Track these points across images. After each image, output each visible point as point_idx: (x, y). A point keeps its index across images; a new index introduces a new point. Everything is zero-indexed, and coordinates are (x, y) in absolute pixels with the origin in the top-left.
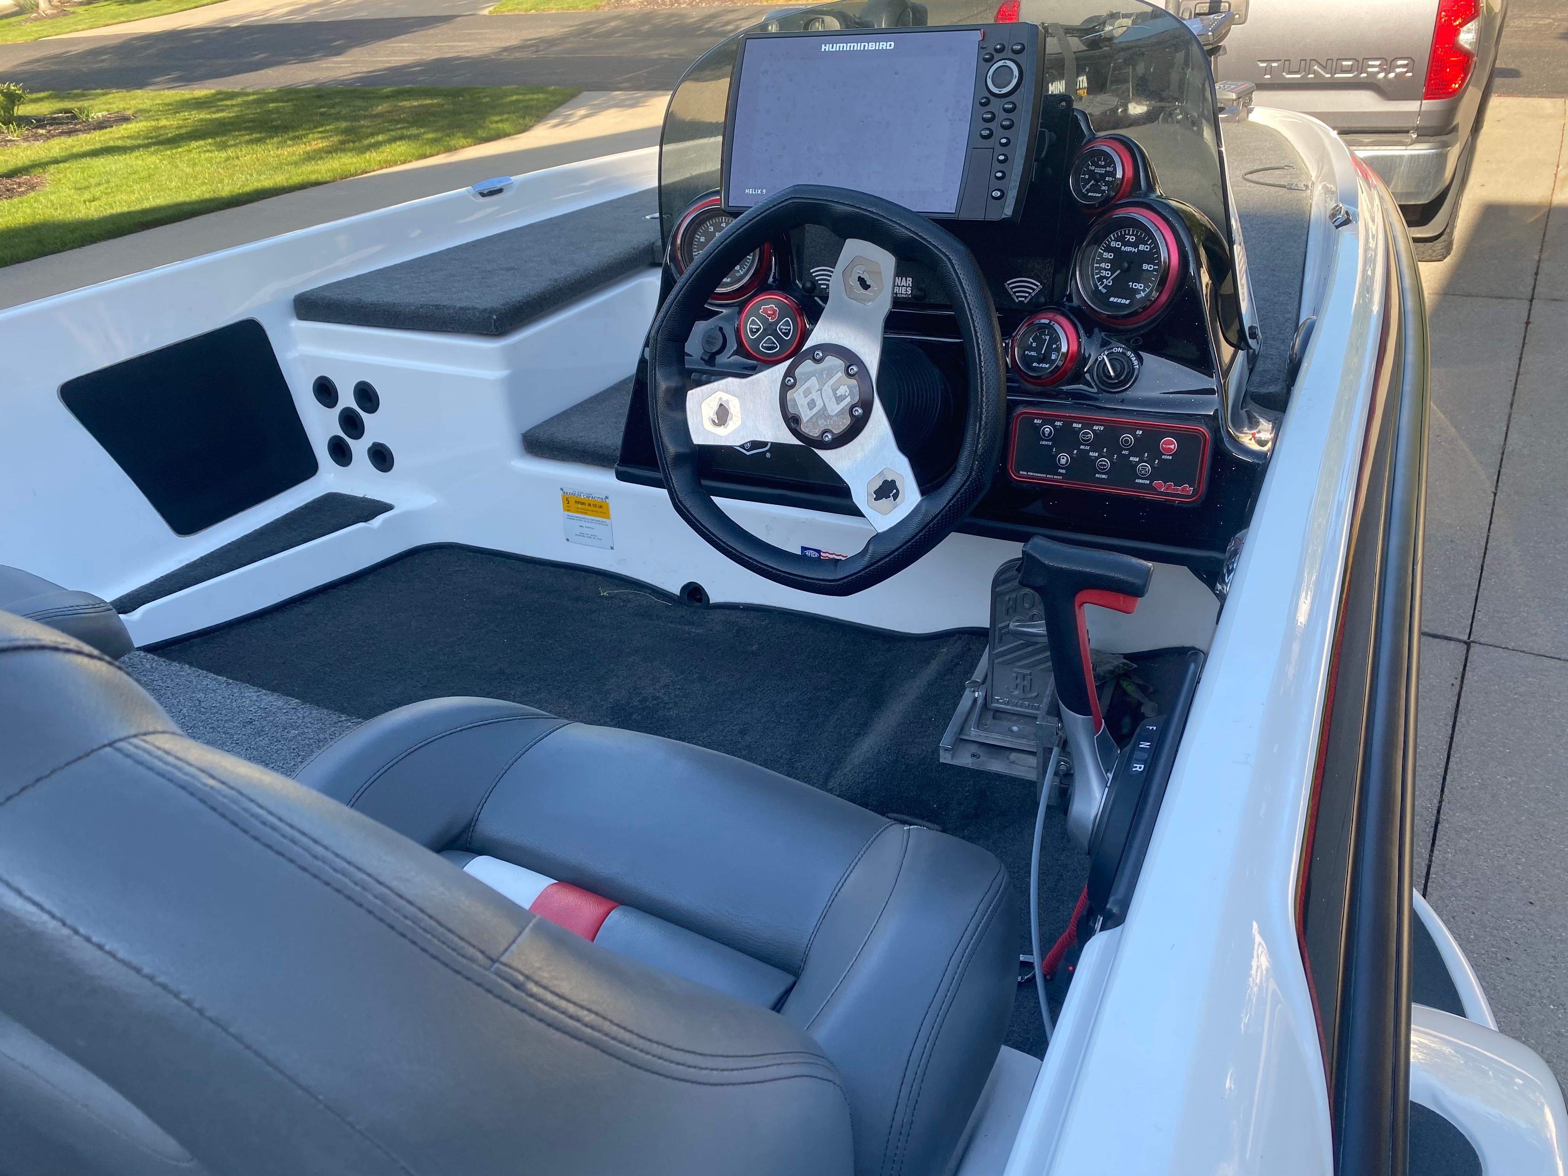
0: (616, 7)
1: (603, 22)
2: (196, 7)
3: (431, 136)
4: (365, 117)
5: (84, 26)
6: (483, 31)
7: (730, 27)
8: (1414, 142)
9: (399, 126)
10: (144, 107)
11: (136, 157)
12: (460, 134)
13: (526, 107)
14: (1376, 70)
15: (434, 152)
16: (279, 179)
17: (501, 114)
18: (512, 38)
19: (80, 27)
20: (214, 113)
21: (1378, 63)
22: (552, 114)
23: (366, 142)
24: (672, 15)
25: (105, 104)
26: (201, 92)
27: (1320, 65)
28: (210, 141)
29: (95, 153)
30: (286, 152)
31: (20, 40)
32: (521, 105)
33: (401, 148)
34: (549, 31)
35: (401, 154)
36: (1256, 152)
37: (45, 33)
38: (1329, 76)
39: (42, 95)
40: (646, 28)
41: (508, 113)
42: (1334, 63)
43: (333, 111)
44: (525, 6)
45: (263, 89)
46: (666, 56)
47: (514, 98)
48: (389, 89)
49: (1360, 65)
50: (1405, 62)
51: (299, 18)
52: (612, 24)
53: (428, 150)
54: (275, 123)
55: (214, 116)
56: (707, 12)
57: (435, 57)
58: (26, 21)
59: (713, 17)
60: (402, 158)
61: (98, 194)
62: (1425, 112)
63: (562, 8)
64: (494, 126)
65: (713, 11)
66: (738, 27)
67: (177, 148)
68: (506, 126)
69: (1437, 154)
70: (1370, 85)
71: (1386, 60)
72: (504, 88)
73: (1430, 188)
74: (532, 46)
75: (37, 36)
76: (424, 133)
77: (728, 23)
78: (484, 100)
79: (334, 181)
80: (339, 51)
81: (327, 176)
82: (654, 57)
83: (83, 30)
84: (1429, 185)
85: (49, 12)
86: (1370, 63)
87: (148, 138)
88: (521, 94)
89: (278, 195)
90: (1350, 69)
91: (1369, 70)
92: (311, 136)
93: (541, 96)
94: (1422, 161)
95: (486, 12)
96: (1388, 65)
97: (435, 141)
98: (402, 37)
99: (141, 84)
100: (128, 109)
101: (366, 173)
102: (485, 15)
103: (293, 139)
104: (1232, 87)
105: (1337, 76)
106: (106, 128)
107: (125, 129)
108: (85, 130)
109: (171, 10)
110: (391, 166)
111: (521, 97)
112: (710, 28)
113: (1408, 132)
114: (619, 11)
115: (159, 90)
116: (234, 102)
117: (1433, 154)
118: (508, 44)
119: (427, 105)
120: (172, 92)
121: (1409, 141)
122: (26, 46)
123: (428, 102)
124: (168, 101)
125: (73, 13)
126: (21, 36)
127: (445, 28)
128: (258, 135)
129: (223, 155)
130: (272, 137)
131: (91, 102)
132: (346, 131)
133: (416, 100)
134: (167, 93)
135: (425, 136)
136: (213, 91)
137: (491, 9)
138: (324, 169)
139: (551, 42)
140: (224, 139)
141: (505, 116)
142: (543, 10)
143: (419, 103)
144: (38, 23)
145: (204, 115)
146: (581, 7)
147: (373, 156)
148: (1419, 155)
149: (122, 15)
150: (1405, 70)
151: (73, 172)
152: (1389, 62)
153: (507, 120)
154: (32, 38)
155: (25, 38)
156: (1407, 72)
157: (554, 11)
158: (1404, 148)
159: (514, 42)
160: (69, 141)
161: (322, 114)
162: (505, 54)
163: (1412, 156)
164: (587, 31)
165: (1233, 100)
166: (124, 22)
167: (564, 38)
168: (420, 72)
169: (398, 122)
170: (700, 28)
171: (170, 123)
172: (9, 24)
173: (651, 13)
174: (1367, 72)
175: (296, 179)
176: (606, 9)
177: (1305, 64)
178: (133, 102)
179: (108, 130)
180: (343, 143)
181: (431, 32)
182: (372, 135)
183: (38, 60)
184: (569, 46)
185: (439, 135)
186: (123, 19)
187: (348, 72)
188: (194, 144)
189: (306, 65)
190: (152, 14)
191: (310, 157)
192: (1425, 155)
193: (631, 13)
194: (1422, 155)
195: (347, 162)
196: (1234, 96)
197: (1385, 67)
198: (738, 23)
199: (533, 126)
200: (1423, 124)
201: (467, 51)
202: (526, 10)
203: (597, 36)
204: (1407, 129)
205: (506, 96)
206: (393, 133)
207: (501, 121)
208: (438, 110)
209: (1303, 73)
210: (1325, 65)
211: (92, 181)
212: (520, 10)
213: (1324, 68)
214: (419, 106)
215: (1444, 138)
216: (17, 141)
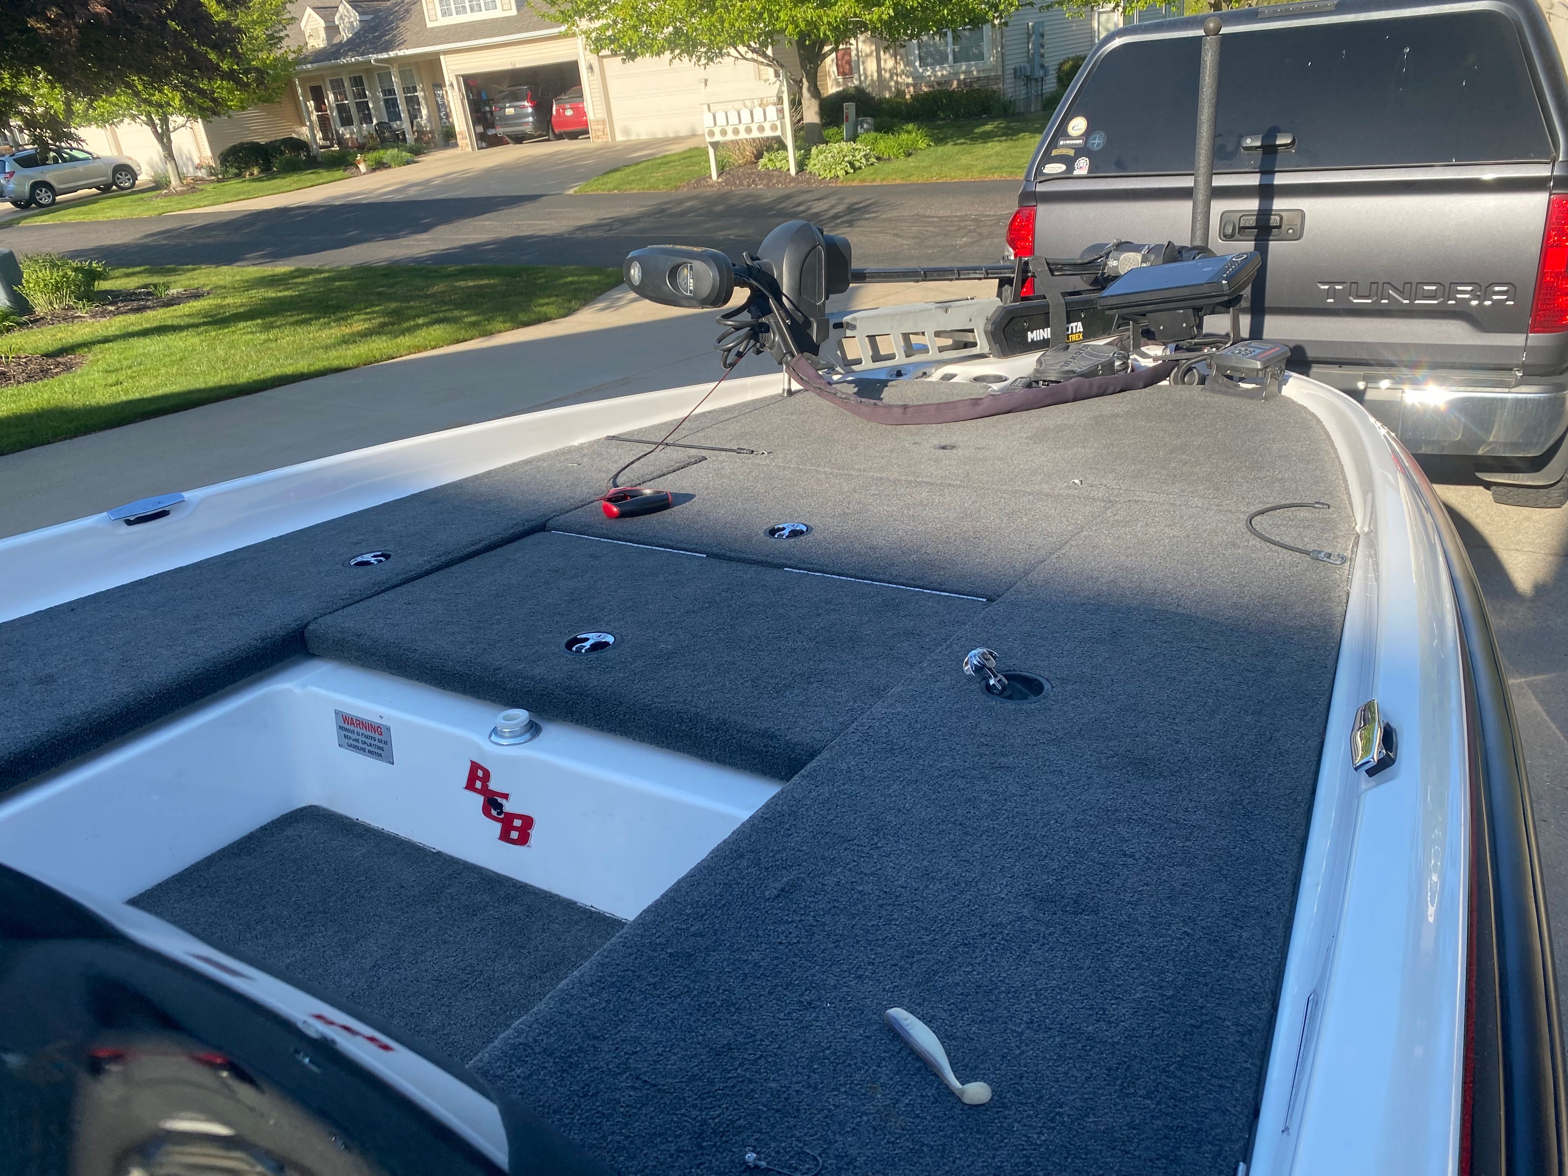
0: (695, 188)
1: (680, 202)
2: (312, 186)
3: (473, 319)
4: (419, 297)
5: (206, 203)
6: (563, 210)
7: (801, 208)
8: (1519, 383)
9: (444, 308)
10: (222, 283)
11: (181, 339)
12: (501, 319)
13: (576, 290)
14: (1467, 296)
15: (467, 337)
16: (302, 365)
17: (549, 296)
18: (588, 217)
19: (202, 204)
20: (280, 291)
21: (1469, 288)
22: (601, 297)
23: (406, 325)
24: (747, 196)
25: (189, 279)
26: (282, 268)
27: (1395, 288)
28: (259, 321)
29: (145, 333)
30: (325, 333)
31: (145, 215)
32: (573, 287)
33: (437, 331)
34: (627, 210)
35: (434, 339)
36: (1279, 463)
37: (169, 209)
38: (1407, 302)
39: (138, 269)
40: (720, 208)
41: (557, 296)
42: (1414, 287)
43: (391, 291)
44: (608, 186)
45: (339, 267)
46: (732, 237)
47: (570, 279)
48: (453, 268)
49: (1447, 289)
50: (1505, 288)
51: (398, 197)
52: (688, 204)
53: (462, 334)
54: (330, 303)
55: (279, 294)
56: (782, 193)
57: (512, 235)
58: (157, 197)
59: (787, 197)
60: (433, 343)
61: (121, 378)
62: (1533, 347)
63: (644, 189)
64: (539, 309)
65: (788, 191)
66: (809, 209)
67: (227, 327)
68: (549, 310)
69: (1550, 399)
70: (1461, 314)
71: (1480, 286)
72: (563, 268)
73: (1543, 439)
74: (607, 225)
75: (162, 211)
76: (466, 316)
77: (799, 204)
78: (540, 281)
79: (356, 367)
80: (425, 229)
81: (350, 362)
82: (721, 238)
83: (205, 206)
84: (1540, 436)
85: (179, 189)
86: (1459, 288)
87: (205, 317)
88: (577, 275)
89: (294, 382)
90: (1433, 295)
91: (1458, 296)
92: (356, 318)
93: (596, 278)
94: (1530, 407)
95: (571, 192)
96: (1483, 290)
97: (474, 324)
98: (487, 215)
99: (229, 260)
100: (208, 285)
101: (393, 358)
102: (570, 195)
103: (338, 320)
104: (1257, 351)
105: (1417, 302)
106: (173, 305)
107: (190, 307)
108: (154, 307)
109: (288, 189)
110: (420, 351)
111: (576, 278)
112: (782, 208)
113: (1511, 370)
114: (698, 191)
115: (244, 266)
116: (305, 280)
117: (1545, 398)
118: (583, 223)
119: (481, 285)
120: (255, 268)
121: (1513, 381)
122: (149, 220)
123: (485, 282)
124: (247, 277)
125: (202, 190)
126: (147, 210)
127: (529, 207)
128: (308, 316)
129: (263, 337)
130: (317, 318)
131: (177, 277)
132: (390, 314)
133: (474, 280)
134: (251, 269)
135: (466, 320)
136: (293, 268)
137: (576, 189)
138: (350, 355)
139: (625, 221)
140: (272, 319)
141: (553, 299)
142: (625, 190)
143: (476, 283)
144: (167, 199)
145: (271, 294)
146: (661, 187)
147: (406, 341)
148: (1526, 400)
149: (243, 193)
150: (1505, 297)
151: (112, 354)
152: (1483, 288)
153: (553, 303)
154: (156, 213)
155: (150, 213)
156: (1507, 300)
157: (635, 191)
158: (1507, 390)
159: (589, 222)
160: (132, 318)
161: (379, 294)
162: (579, 232)
163: (1517, 401)
164: (662, 211)
165: (1258, 370)
166: (244, 199)
167: (637, 219)
168: (492, 250)
169: (445, 303)
170: (771, 209)
171: (235, 301)
172: (142, 199)
173: (727, 193)
174: (1455, 299)
175: (319, 365)
176: (685, 190)
177: (1376, 288)
178: (214, 279)
179: (176, 307)
180: (383, 325)
181: (514, 210)
182: (414, 317)
183: (153, 235)
184: (641, 225)
185: (480, 318)
186: (242, 197)
187: (425, 250)
188: (241, 325)
189: (390, 242)
190: (270, 192)
191: (346, 341)
192: (1534, 400)
193: (708, 194)
194: (1530, 400)
195: (379, 346)
196: (1259, 365)
197: (1478, 293)
198: (810, 203)
199: (577, 310)
200: (1530, 361)
201: (544, 230)
202: (609, 190)
203: (671, 215)
204: (1510, 367)
205: (562, 277)
206: (434, 316)
207: (547, 304)
208: (490, 291)
209: (1375, 298)
210: (1402, 289)
211: (125, 363)
212: (604, 190)
213: (1401, 293)
214: (474, 286)
215: (1559, 379)
216: (84, 317)
